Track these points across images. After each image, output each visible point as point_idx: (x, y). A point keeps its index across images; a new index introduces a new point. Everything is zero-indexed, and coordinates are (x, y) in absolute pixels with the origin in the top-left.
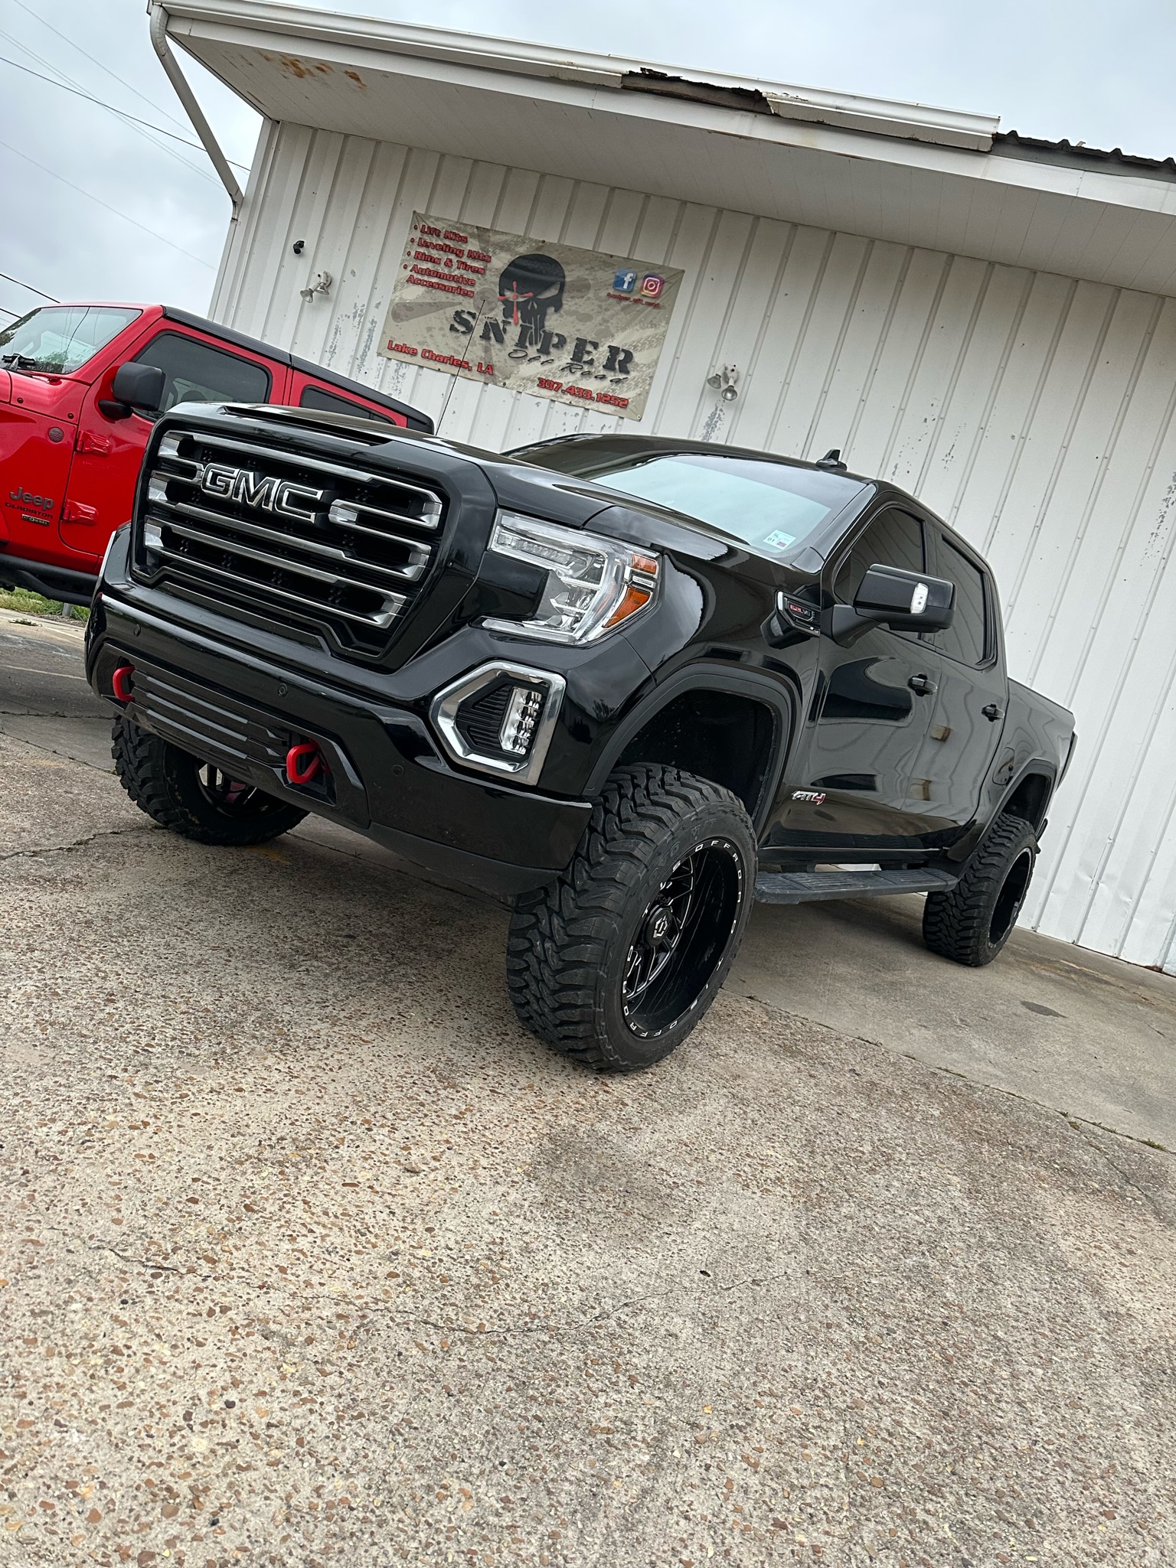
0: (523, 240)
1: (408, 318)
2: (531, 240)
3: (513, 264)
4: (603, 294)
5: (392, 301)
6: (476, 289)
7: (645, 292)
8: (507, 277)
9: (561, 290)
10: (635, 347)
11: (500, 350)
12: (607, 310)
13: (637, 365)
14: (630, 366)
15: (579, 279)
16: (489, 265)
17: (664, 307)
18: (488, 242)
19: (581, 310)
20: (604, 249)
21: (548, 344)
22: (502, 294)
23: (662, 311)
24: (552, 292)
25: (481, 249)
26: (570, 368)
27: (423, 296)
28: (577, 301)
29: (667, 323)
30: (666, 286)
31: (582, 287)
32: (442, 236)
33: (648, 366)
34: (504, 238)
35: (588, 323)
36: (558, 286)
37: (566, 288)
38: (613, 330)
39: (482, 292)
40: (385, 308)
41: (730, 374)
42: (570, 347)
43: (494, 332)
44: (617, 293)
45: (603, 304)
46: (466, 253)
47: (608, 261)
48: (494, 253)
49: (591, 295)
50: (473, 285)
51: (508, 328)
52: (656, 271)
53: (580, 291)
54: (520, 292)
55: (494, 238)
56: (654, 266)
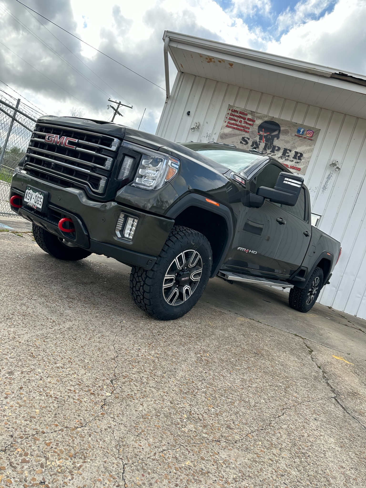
0: (266, 116)
1: (225, 138)
2: (269, 116)
3: (263, 123)
4: (294, 135)
5: (220, 133)
7: (308, 135)
8: (261, 127)
9: (279, 132)
10: (304, 152)
12: (295, 140)
13: (304, 158)
14: (302, 158)
15: (285, 130)
16: (254, 123)
18: (254, 116)
19: (286, 139)
20: (294, 121)
21: (274, 149)
22: (259, 132)
23: (313, 141)
24: (276, 133)
25: (252, 118)
26: (281, 157)
27: (231, 131)
28: (285, 136)
29: (314, 145)
30: (315, 134)
31: (286, 132)
32: (239, 113)
33: (308, 158)
34: (260, 115)
35: (288, 144)
37: (281, 132)
38: (296, 146)
39: (252, 132)
40: (218, 135)
41: (336, 163)
42: (282, 151)
43: (255, 144)
44: (298, 135)
45: (293, 138)
46: (247, 119)
47: (295, 125)
48: (256, 119)
49: (289, 134)
50: (249, 129)
51: (261, 143)
52: (311, 129)
53: (285, 133)
54: (265, 132)
55: (256, 115)
56: (311, 127)
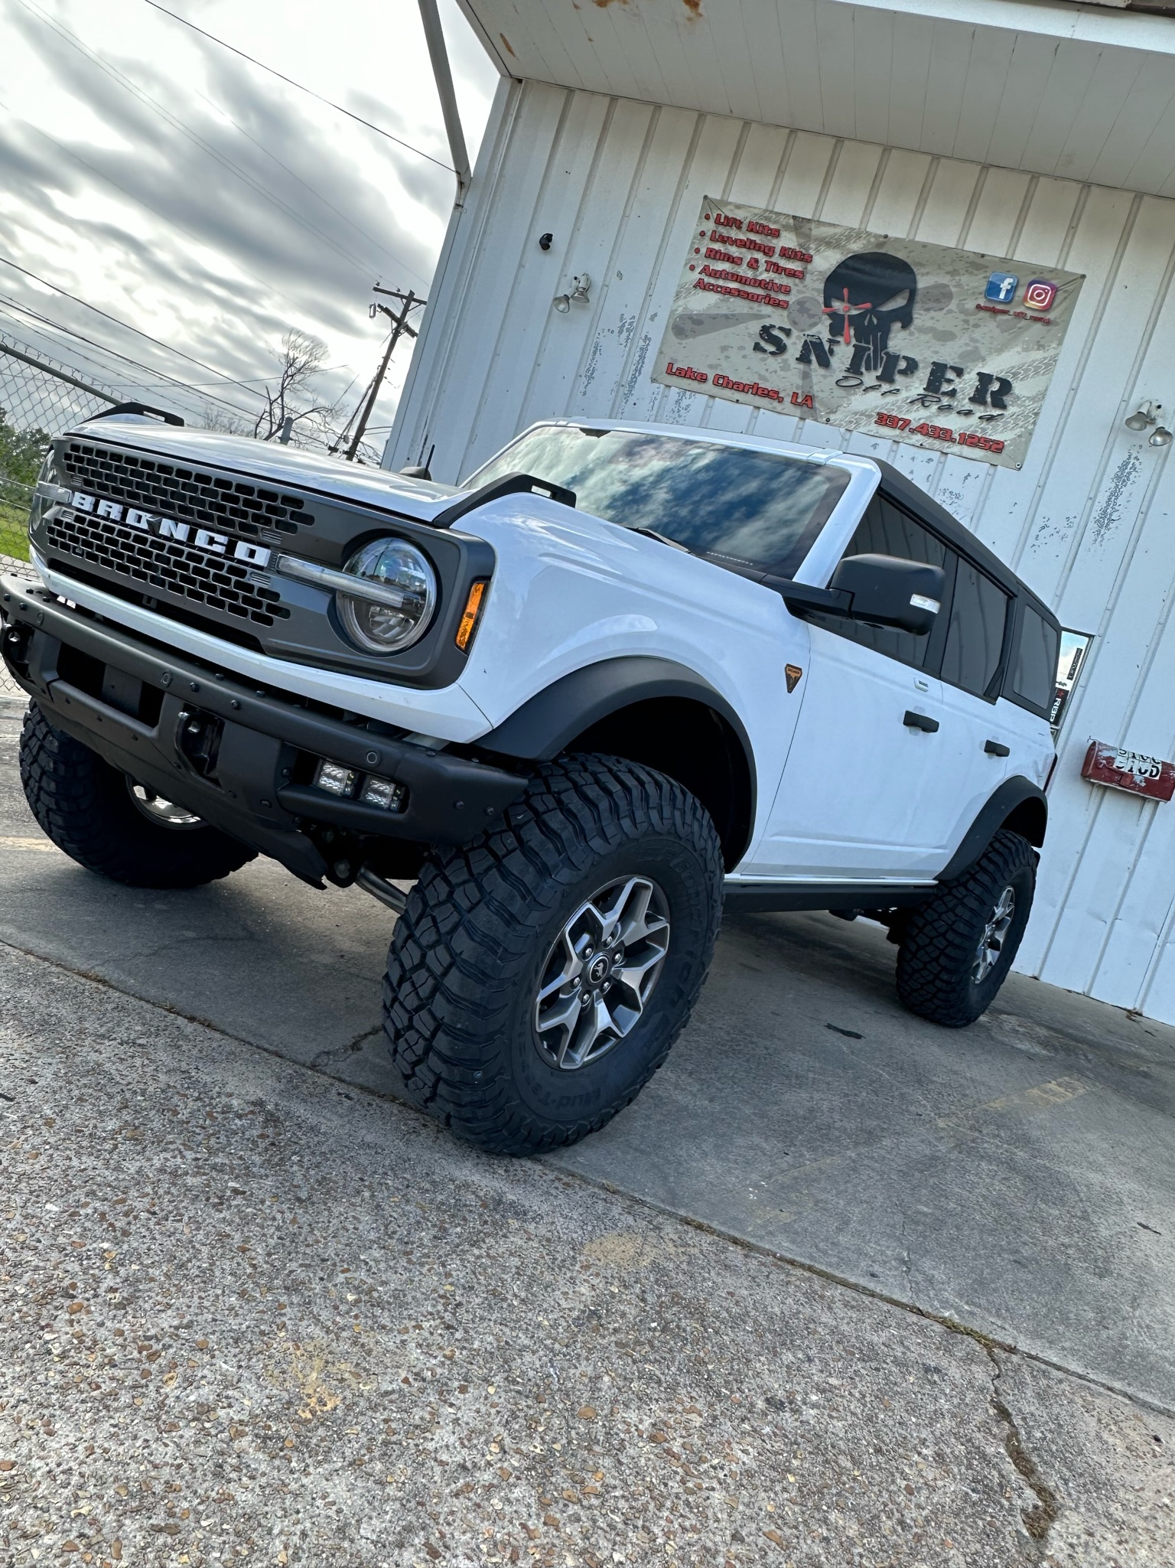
0: (858, 235)
1: (694, 334)
2: (869, 234)
3: (843, 265)
4: (971, 305)
5: (673, 312)
6: (791, 299)
7: (1032, 304)
8: (836, 282)
9: (911, 300)
10: (1015, 375)
11: (825, 377)
12: (976, 326)
13: (1018, 398)
14: (1007, 399)
15: (936, 286)
16: (810, 267)
17: (1057, 324)
18: (808, 237)
19: (939, 327)
20: (973, 246)
21: (891, 369)
22: (827, 304)
23: (1053, 329)
24: (899, 302)
25: (801, 246)
26: (922, 400)
27: (716, 306)
28: (932, 313)
29: (1060, 343)
30: (1060, 296)
31: (941, 297)
32: (744, 227)
33: (1033, 399)
34: (831, 231)
35: (949, 343)
36: (907, 294)
37: (918, 298)
38: (983, 352)
39: (801, 303)
40: (663, 320)
41: (1155, 413)
42: (923, 374)
43: (816, 353)
44: (990, 305)
45: (972, 320)
46: (778, 251)
47: (978, 263)
48: (818, 251)
49: (953, 305)
50: (787, 292)
51: (836, 348)
52: (1047, 276)
53: (937, 301)
54: (853, 302)
55: (817, 232)
56: (1043, 269)
